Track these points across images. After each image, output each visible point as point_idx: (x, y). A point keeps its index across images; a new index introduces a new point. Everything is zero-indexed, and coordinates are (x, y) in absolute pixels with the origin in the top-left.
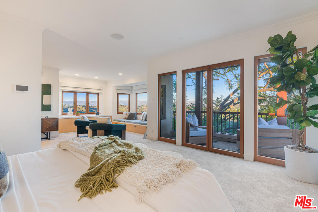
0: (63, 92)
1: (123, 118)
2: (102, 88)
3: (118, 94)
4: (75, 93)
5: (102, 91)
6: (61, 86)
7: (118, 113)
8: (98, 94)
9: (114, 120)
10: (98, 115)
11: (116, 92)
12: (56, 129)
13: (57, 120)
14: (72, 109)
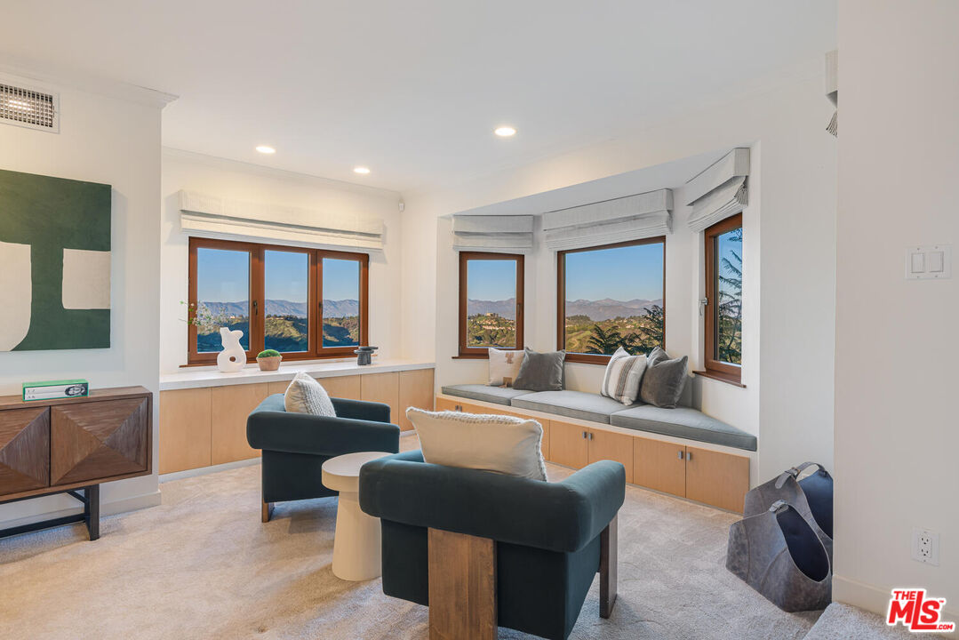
0: (195, 243)
1: (495, 378)
2: (385, 228)
3: (464, 256)
4: (257, 250)
5: (384, 242)
6: (184, 212)
7: (464, 353)
8: (364, 259)
9: (446, 391)
10: (369, 363)
11: (455, 247)
12: (137, 462)
13: (143, 406)
14: (239, 334)
